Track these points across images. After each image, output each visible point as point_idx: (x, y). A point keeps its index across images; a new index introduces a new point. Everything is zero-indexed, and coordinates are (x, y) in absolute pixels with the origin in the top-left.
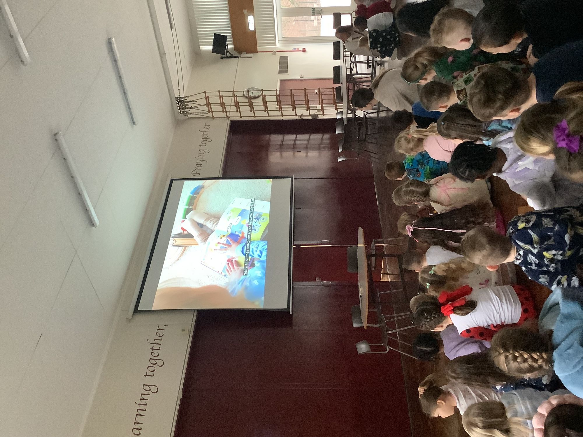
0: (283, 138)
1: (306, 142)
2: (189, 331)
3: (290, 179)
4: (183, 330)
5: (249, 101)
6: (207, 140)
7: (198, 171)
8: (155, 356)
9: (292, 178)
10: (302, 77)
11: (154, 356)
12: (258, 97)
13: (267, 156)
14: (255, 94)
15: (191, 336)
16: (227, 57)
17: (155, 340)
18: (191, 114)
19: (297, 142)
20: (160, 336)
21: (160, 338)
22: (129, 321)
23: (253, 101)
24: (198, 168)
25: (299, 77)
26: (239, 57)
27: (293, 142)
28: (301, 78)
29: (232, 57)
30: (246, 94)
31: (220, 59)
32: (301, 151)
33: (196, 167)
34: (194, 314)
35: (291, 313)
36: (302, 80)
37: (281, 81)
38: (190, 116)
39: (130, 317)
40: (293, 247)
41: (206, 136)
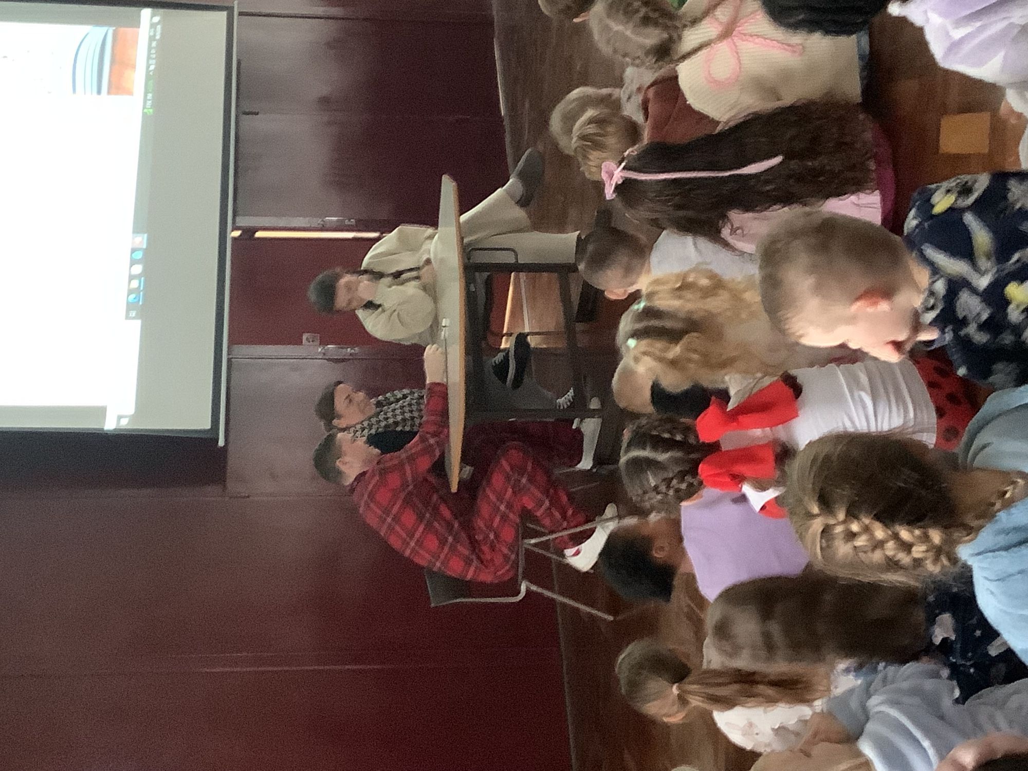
3: (225, 13)
9: (230, 9)
35: (221, 443)
40: (234, 239)
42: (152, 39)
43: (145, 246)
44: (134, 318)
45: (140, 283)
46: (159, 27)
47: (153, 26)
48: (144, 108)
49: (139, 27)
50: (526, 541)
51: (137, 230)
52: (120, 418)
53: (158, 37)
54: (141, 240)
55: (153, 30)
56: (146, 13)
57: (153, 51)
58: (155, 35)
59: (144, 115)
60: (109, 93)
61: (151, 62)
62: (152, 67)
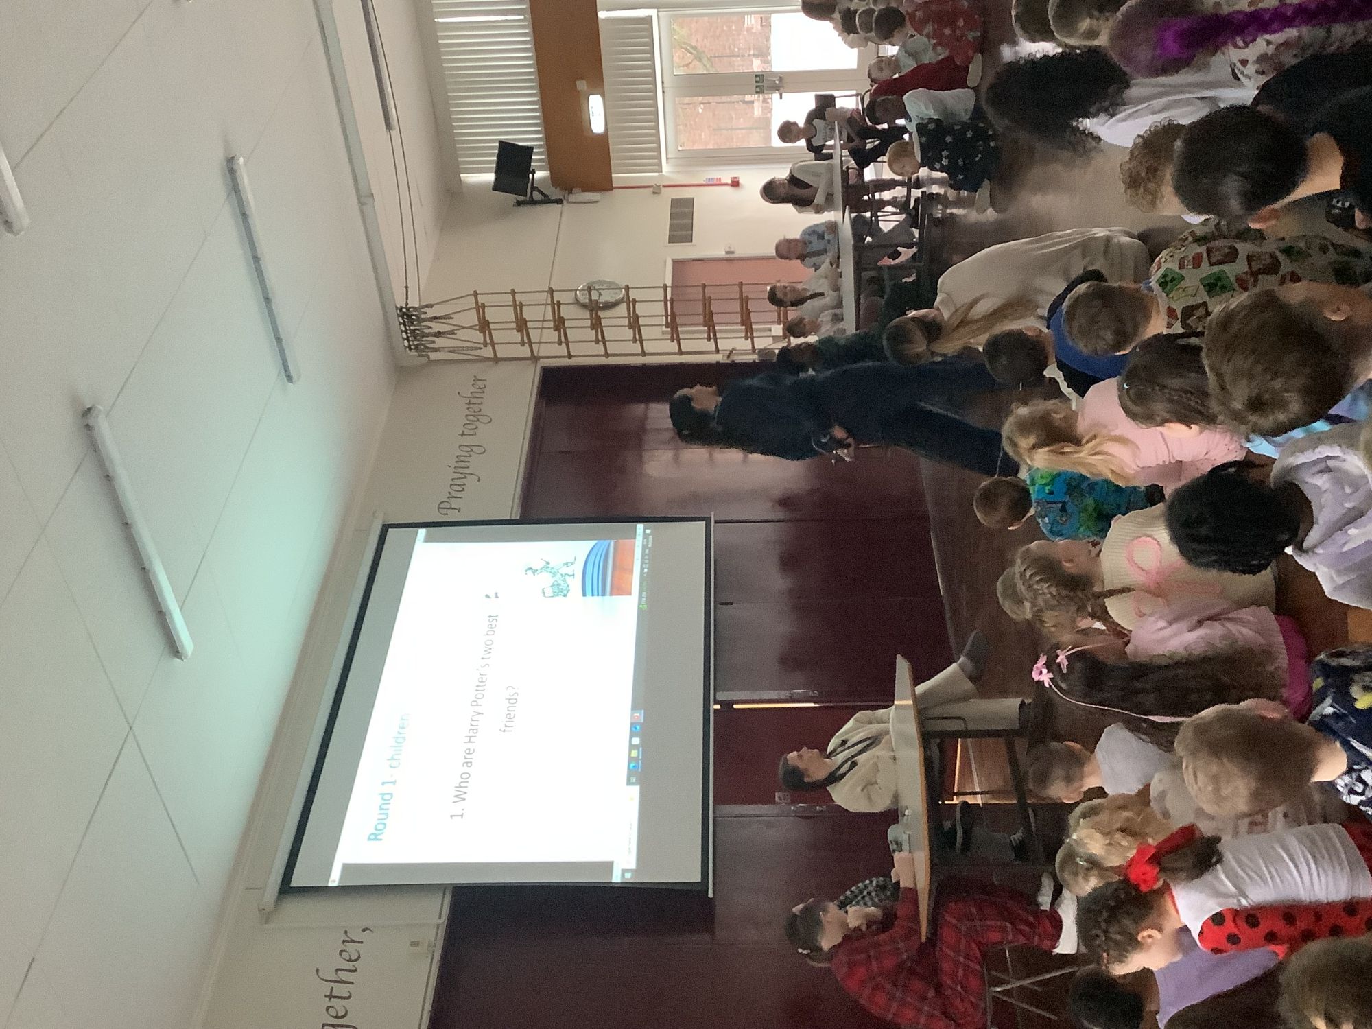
2: (429, 946)
3: (704, 522)
4: (415, 944)
5: (591, 315)
6: (478, 420)
7: (455, 503)
8: (337, 1017)
9: (707, 519)
10: (733, 252)
11: (333, 1017)
12: (614, 305)
13: (640, 459)
14: (607, 297)
15: (435, 961)
16: (532, 202)
17: (337, 970)
18: (436, 350)
20: (350, 960)
21: (349, 966)
22: (266, 916)
23: (601, 314)
24: (454, 494)
25: (721, 253)
26: (565, 202)
28: (728, 256)
29: (546, 200)
30: (584, 299)
31: (514, 206)
33: (451, 491)
34: (444, 897)
35: (710, 895)
36: (730, 260)
37: (677, 263)
38: (434, 356)
39: (270, 908)
40: (716, 710)
41: (476, 408)
42: (644, 547)
43: (642, 721)
44: (633, 784)
45: (638, 753)
46: (651, 537)
47: (645, 536)
48: (640, 603)
49: (635, 538)
50: (993, 989)
51: (635, 707)
52: (624, 871)
53: (650, 546)
54: (640, 716)
55: (645, 540)
56: (640, 527)
57: (646, 557)
58: (648, 544)
59: (640, 611)
60: (611, 594)
61: (644, 566)
62: (646, 570)
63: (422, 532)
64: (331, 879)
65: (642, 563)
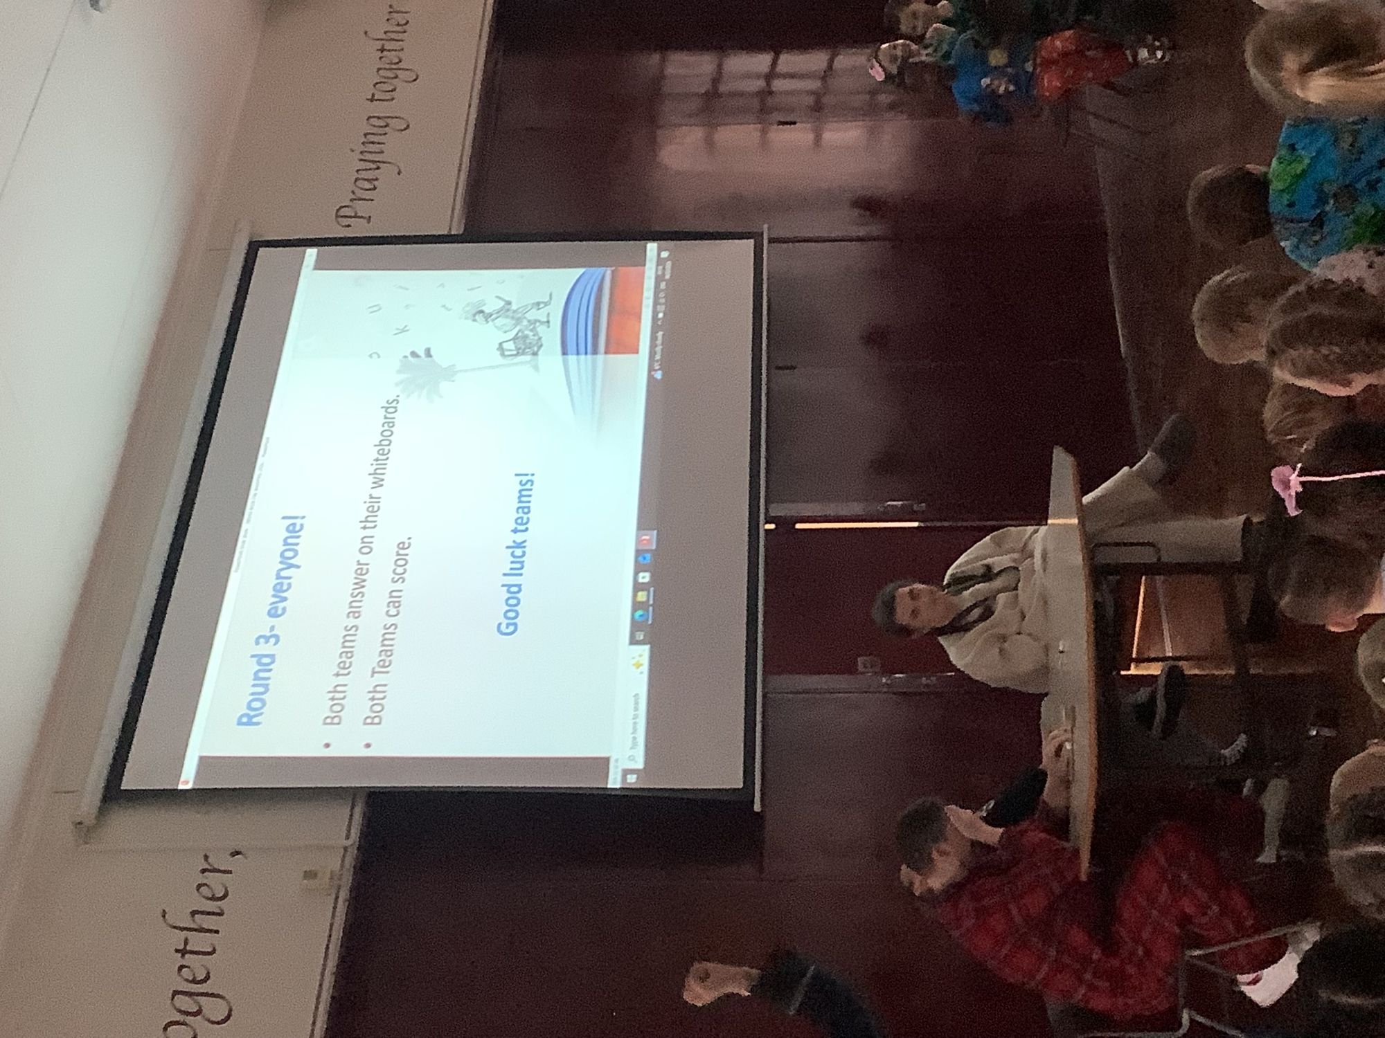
0: (720, 66)
1: (814, 85)
2: (332, 879)
3: (752, 241)
4: (311, 875)
6: (396, 77)
7: (362, 208)
8: (194, 981)
9: (757, 237)
11: (187, 980)
13: (653, 144)
15: (340, 901)
17: (194, 913)
19: (778, 85)
20: (213, 898)
21: (212, 906)
22: (85, 831)
24: (360, 193)
27: (761, 83)
32: (794, 123)
33: (357, 191)
34: (352, 808)
35: (757, 808)
39: (90, 820)
40: (766, 531)
41: (393, 56)
42: (659, 279)
43: (654, 547)
44: (640, 643)
46: (669, 264)
47: (660, 261)
48: (651, 369)
49: (645, 265)
51: (642, 526)
52: (626, 772)
53: (667, 277)
55: (661, 267)
56: (652, 247)
57: (662, 295)
58: (664, 274)
60: (606, 353)
61: (659, 308)
62: (661, 315)
63: (311, 253)
64: (183, 778)
65: (656, 303)
